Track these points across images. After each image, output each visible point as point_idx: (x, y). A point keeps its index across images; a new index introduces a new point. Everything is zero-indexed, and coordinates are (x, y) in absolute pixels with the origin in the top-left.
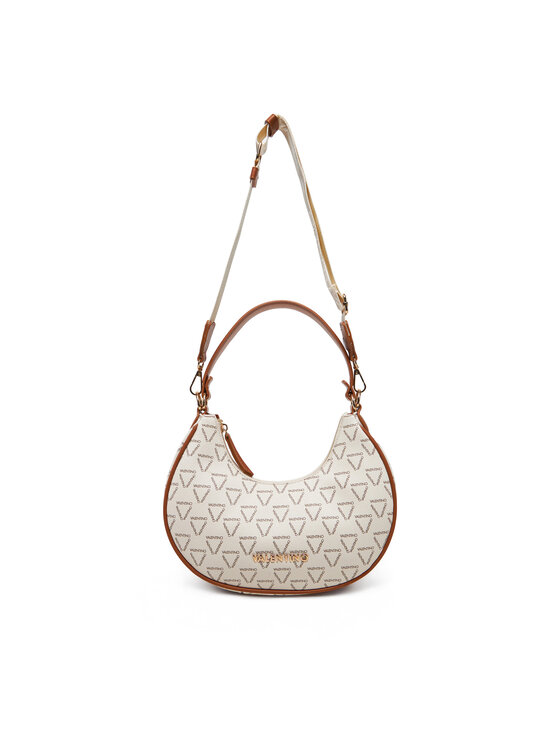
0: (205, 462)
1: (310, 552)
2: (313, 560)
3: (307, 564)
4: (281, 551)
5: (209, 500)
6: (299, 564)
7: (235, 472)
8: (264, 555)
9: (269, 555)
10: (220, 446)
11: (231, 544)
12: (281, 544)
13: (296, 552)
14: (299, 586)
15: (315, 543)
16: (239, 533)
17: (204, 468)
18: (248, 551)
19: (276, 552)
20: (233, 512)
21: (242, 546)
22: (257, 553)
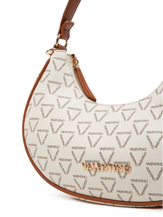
0: (53, 87)
1: (132, 164)
2: (136, 172)
3: (130, 176)
4: (107, 161)
5: (52, 116)
6: (123, 174)
7: (79, 96)
8: (92, 164)
9: (96, 164)
10: (68, 75)
11: (65, 152)
12: (107, 154)
13: (120, 162)
14: (126, 198)
15: (138, 155)
16: (72, 144)
17: (52, 92)
18: (78, 160)
19: (102, 162)
20: (70, 126)
21: (74, 155)
22: (86, 161)
